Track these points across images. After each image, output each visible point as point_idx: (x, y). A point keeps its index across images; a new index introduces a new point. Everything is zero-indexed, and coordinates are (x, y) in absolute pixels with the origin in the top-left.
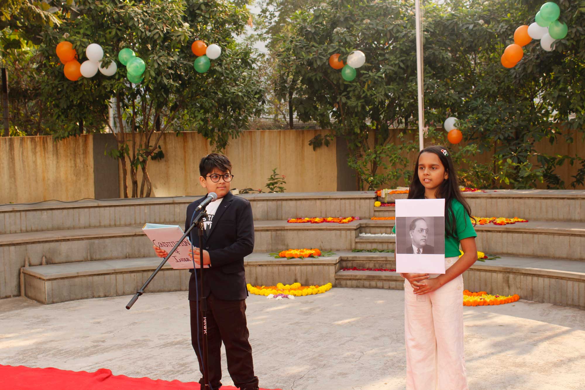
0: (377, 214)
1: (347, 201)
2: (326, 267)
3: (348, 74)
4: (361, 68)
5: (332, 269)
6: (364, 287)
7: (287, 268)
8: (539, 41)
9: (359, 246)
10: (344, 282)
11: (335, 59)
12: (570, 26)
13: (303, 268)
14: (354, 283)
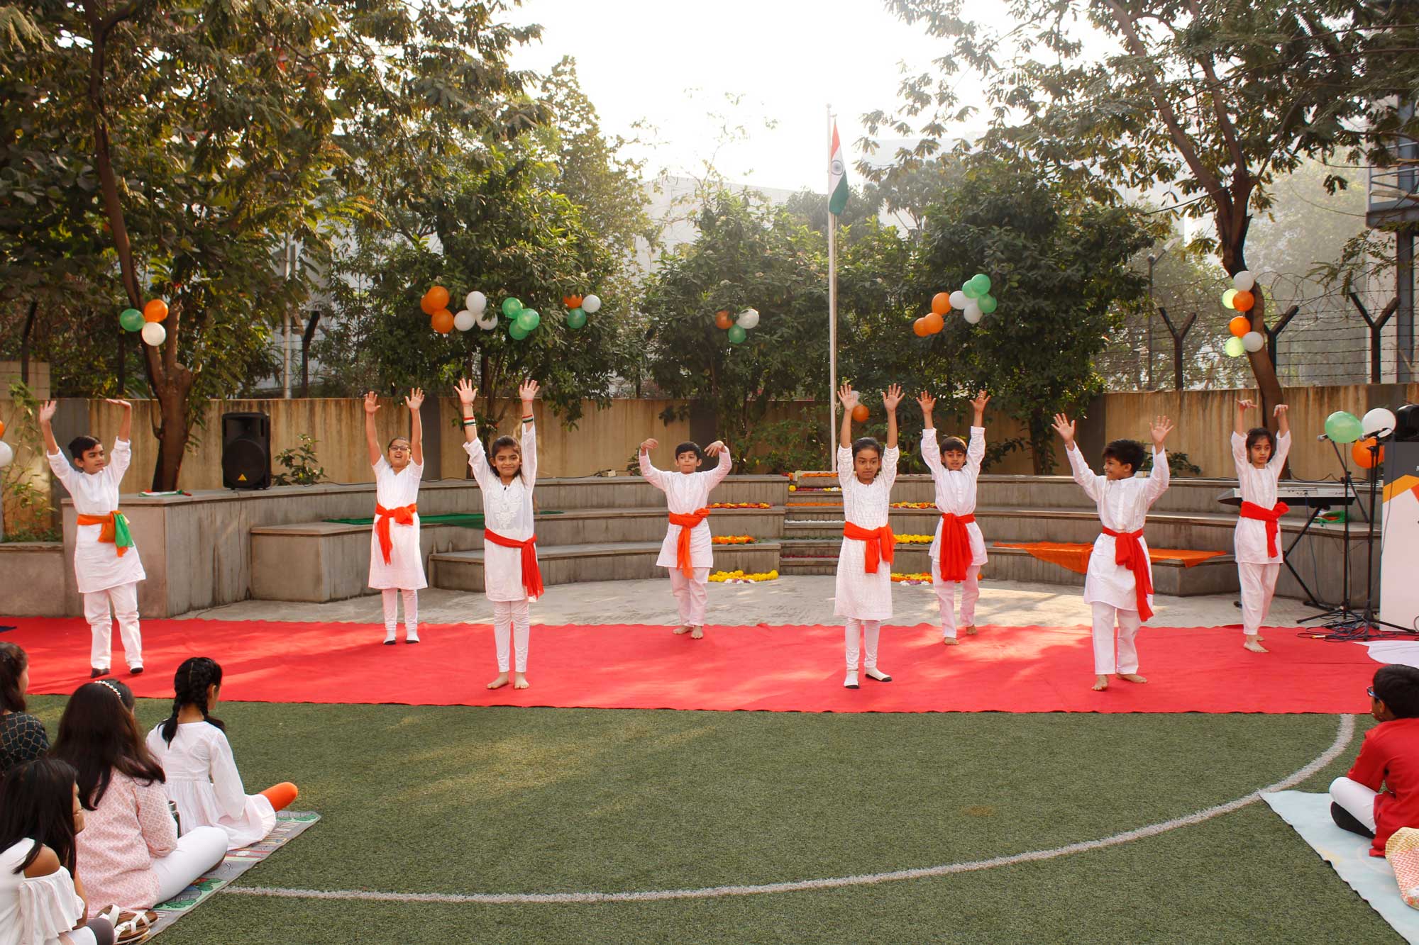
0: (791, 499)
1: (758, 485)
2: (770, 554)
3: (737, 334)
4: (755, 329)
5: (777, 555)
6: (812, 574)
7: (727, 555)
8: (962, 311)
9: (788, 533)
10: (788, 569)
11: (724, 318)
12: (999, 300)
13: (746, 554)
14: (801, 569)
